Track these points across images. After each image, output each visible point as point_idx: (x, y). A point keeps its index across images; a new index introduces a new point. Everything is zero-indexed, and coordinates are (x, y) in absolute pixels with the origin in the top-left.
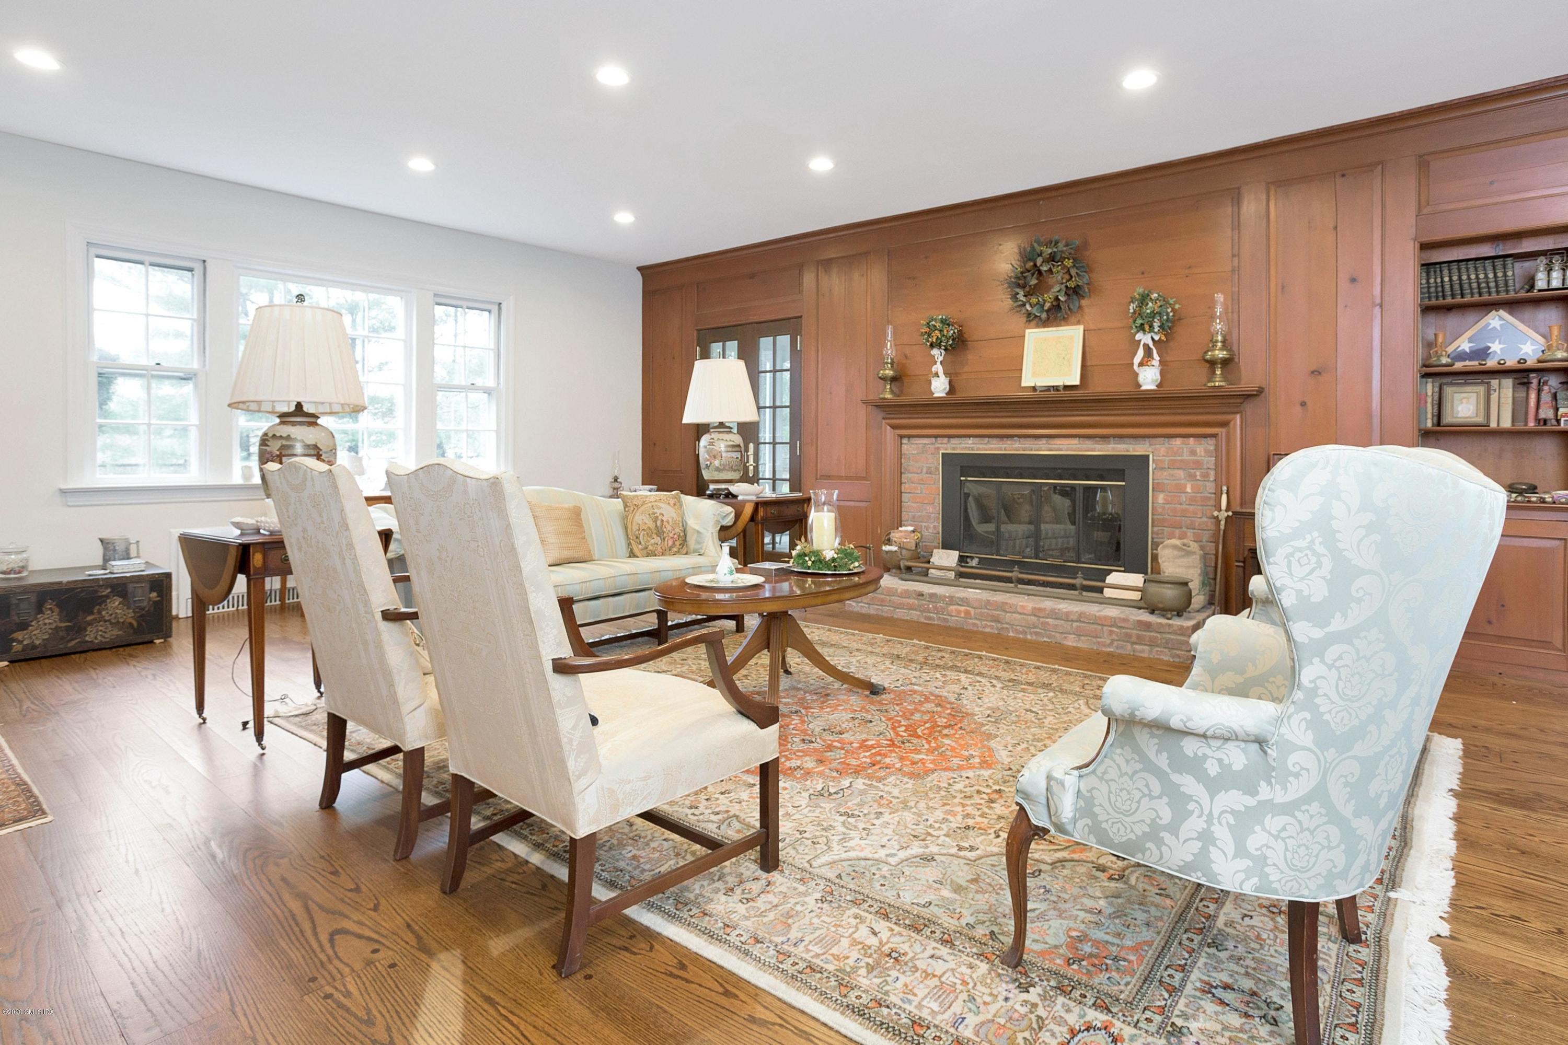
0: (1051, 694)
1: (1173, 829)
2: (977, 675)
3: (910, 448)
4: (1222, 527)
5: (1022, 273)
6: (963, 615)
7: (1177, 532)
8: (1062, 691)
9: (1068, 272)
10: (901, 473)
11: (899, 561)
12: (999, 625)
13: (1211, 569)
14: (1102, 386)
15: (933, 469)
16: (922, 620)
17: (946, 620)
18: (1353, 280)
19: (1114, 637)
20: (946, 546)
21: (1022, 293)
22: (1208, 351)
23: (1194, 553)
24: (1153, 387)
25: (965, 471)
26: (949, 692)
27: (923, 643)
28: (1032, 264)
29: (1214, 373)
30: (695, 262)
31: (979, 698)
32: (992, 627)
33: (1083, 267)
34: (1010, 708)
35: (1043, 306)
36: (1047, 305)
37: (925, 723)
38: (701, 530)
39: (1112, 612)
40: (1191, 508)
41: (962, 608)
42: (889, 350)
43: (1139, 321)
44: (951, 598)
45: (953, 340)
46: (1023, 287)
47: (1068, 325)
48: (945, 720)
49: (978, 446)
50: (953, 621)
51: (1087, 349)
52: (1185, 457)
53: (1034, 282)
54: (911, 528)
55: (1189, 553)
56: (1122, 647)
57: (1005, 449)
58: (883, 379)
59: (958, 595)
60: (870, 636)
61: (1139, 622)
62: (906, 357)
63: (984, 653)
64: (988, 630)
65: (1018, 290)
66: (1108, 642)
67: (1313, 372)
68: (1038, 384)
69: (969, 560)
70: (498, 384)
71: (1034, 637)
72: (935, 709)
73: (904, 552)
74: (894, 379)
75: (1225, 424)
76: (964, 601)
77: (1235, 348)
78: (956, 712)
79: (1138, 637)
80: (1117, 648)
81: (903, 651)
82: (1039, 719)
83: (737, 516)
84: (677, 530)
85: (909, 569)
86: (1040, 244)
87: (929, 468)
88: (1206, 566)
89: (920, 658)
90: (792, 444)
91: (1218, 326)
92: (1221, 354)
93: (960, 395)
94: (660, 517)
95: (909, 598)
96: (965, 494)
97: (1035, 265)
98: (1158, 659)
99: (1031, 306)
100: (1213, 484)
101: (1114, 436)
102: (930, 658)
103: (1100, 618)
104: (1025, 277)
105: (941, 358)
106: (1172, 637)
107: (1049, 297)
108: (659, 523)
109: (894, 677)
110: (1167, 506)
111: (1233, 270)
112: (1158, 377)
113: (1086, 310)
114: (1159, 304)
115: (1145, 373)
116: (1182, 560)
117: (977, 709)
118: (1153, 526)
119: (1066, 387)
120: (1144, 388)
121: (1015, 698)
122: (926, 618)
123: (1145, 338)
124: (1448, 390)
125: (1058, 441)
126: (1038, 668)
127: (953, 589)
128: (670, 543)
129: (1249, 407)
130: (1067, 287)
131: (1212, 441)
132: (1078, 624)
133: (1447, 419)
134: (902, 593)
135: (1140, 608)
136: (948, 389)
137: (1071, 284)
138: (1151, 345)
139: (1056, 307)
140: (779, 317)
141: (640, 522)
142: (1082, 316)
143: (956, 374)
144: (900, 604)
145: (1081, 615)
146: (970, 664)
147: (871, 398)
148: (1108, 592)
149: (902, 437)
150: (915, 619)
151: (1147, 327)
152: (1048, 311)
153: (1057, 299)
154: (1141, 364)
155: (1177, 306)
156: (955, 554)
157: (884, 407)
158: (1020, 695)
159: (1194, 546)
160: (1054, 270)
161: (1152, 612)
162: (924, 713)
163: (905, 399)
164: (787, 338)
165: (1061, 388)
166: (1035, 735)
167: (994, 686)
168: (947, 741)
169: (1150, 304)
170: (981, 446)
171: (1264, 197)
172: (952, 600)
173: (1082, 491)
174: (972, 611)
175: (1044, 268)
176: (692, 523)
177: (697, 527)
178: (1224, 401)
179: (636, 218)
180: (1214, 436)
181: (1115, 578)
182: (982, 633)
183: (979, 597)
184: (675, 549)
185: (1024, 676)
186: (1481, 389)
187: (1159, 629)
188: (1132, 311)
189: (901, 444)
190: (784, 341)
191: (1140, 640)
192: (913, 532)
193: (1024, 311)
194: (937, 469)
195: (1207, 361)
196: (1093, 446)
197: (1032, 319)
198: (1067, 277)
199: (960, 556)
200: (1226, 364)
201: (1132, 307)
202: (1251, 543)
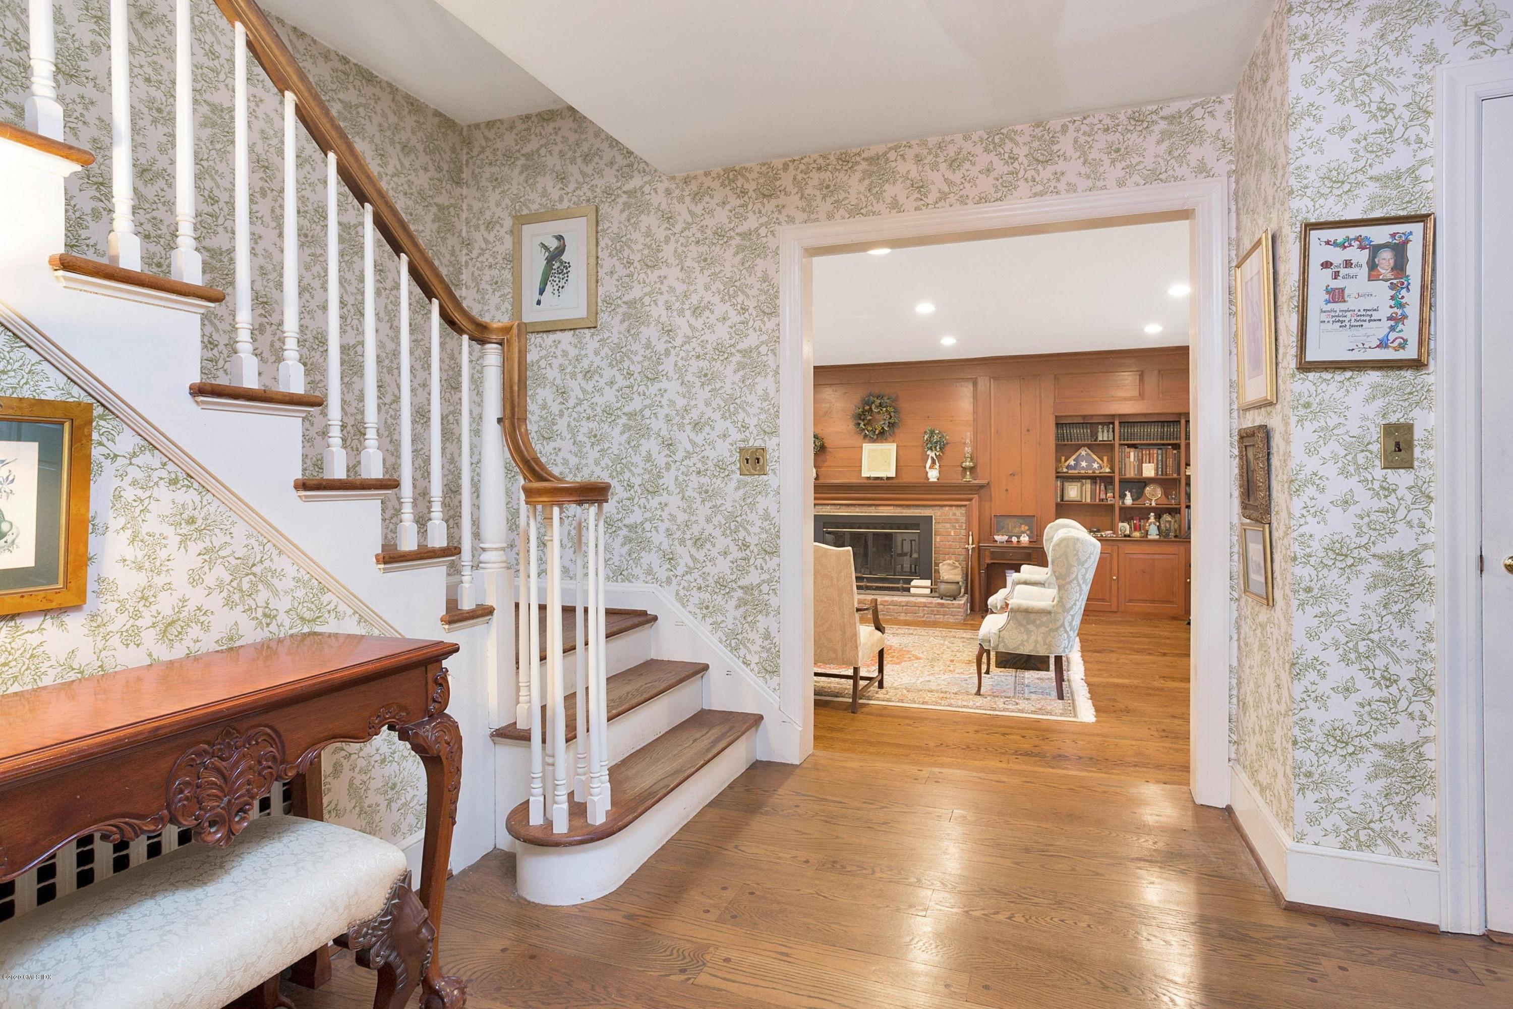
0: (917, 637)
1: (1027, 641)
4: (970, 553)
5: (862, 412)
7: (947, 557)
8: (920, 635)
9: (889, 414)
13: (966, 575)
14: (907, 478)
18: (1028, 430)
21: (862, 423)
22: (963, 462)
24: (935, 480)
25: (827, 525)
28: (868, 407)
29: (966, 474)
31: (888, 640)
33: (898, 412)
34: (906, 642)
35: (874, 432)
36: (877, 431)
39: (921, 600)
40: (954, 543)
43: (929, 445)
45: (820, 447)
46: (863, 420)
47: (889, 442)
51: (899, 457)
52: (951, 517)
53: (869, 418)
55: (957, 567)
56: (929, 617)
61: (938, 604)
65: (859, 421)
66: (922, 615)
67: (1011, 475)
68: (871, 476)
75: (970, 501)
77: (976, 462)
80: (927, 618)
82: (922, 645)
86: (871, 397)
88: (963, 572)
91: (968, 450)
92: (968, 464)
93: (823, 481)
97: (870, 408)
98: (950, 622)
99: (867, 431)
100: (965, 531)
101: (913, 505)
103: (916, 603)
104: (864, 415)
106: (953, 611)
107: (877, 428)
110: (942, 543)
111: (974, 420)
112: (938, 475)
113: (899, 436)
114: (939, 436)
115: (932, 473)
116: (952, 571)
117: (892, 644)
118: (935, 554)
119: (888, 478)
120: (930, 480)
123: (931, 454)
124: (1066, 484)
125: (882, 508)
129: (982, 493)
130: (888, 422)
131: (963, 509)
132: (903, 607)
133: (1066, 498)
135: (933, 596)
137: (891, 421)
138: (934, 457)
139: (882, 432)
142: (897, 438)
145: (908, 602)
148: (913, 590)
151: (933, 448)
152: (877, 434)
153: (882, 428)
154: (930, 468)
155: (948, 438)
159: (957, 564)
160: (881, 412)
161: (943, 598)
165: (884, 479)
166: (926, 649)
167: (889, 636)
169: (935, 436)
170: (835, 510)
171: (988, 384)
175: (875, 410)
178: (970, 489)
180: (965, 506)
181: (914, 583)
186: (1079, 484)
187: (948, 607)
188: (924, 439)
191: (938, 613)
193: (863, 434)
195: (962, 468)
196: (901, 511)
197: (867, 438)
198: (889, 417)
200: (972, 469)
201: (926, 437)
202: (988, 561)
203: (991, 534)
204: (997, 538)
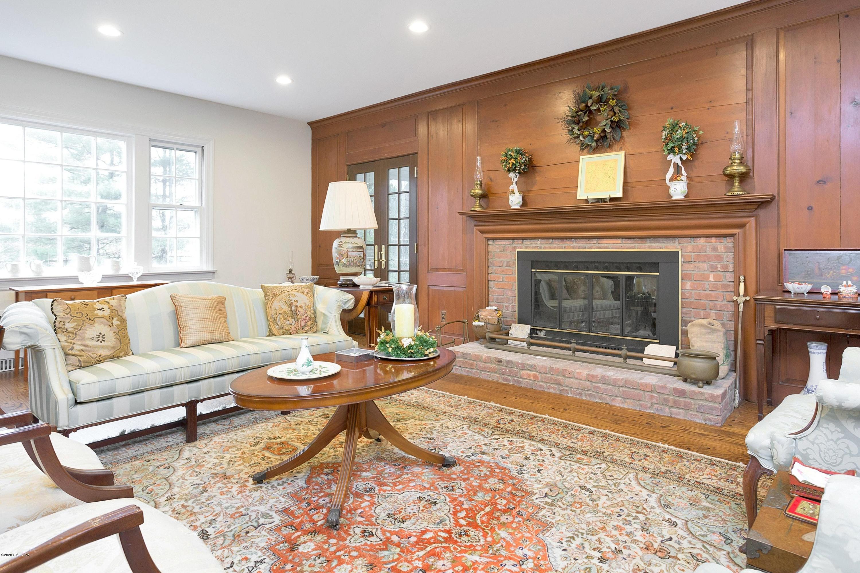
0: (603, 466)
2: (539, 441)
3: (494, 247)
4: (741, 309)
5: (577, 112)
6: (532, 378)
7: (702, 312)
8: (614, 462)
9: (613, 110)
10: (488, 266)
11: (485, 333)
12: (560, 387)
13: (732, 343)
14: (640, 197)
15: (511, 263)
16: (501, 381)
17: (519, 382)
19: (654, 401)
20: (521, 321)
21: (577, 128)
22: (728, 167)
23: (718, 331)
24: (682, 197)
25: (535, 264)
26: (512, 463)
27: (498, 405)
28: (584, 105)
29: (733, 184)
30: (345, 117)
31: (539, 471)
32: (555, 389)
33: (624, 105)
34: (566, 484)
35: (593, 137)
36: (596, 137)
37: (486, 506)
38: (327, 313)
39: (652, 379)
40: (714, 293)
41: (532, 373)
42: (479, 175)
43: (670, 145)
44: (523, 364)
45: (525, 165)
46: (578, 123)
47: (612, 151)
48: (505, 502)
49: (544, 245)
50: (524, 383)
51: (628, 170)
52: (708, 253)
53: (586, 119)
54: (495, 308)
55: (714, 331)
56: (661, 410)
57: (565, 248)
58: (474, 196)
59: (528, 362)
60: (457, 397)
61: (676, 390)
62: (491, 180)
63: (547, 416)
64: (551, 391)
65: (574, 126)
66: (649, 405)
67: (818, 182)
68: (590, 197)
69: (538, 332)
70: (202, 204)
71: (588, 398)
72: (497, 486)
73: (489, 326)
74: (482, 197)
75: (742, 226)
76: (533, 367)
77: (750, 164)
78: (516, 490)
79: (675, 402)
80: (657, 410)
81: (480, 413)
82: (593, 500)
83: (357, 302)
84: (309, 313)
85: (493, 340)
86: (591, 89)
87: (508, 262)
88: (728, 340)
89: (493, 423)
90: (411, 245)
91: (736, 147)
92: (737, 169)
93: (532, 207)
94: (295, 304)
95: (491, 363)
96: (535, 280)
97: (587, 106)
98: (692, 422)
99: (584, 137)
100: (732, 274)
101: (650, 237)
102: (502, 422)
103: (641, 385)
104: (579, 116)
105: (516, 180)
106: (704, 403)
107: (597, 131)
108: (293, 308)
109: (467, 445)
110: (693, 292)
111: (748, 102)
112: (686, 189)
113: (627, 139)
114: (687, 131)
115: (675, 186)
116: (707, 336)
117: (536, 486)
118: (682, 308)
119: (612, 199)
120: (674, 198)
121: (571, 472)
122: (504, 379)
123: (675, 159)
125: (605, 241)
126: (591, 433)
127: (525, 356)
128: (303, 323)
129: (762, 213)
130: (611, 121)
131: (730, 240)
132: (623, 389)
134: (485, 360)
135: (674, 376)
136: (521, 203)
137: (616, 119)
138: (680, 164)
139: (603, 137)
140: (401, 154)
141: (278, 308)
142: (624, 144)
143: (528, 192)
144: (485, 368)
145: (626, 382)
146: (535, 429)
147: (466, 210)
148: (646, 361)
149: (488, 239)
150: (496, 380)
151: (677, 150)
152: (597, 141)
153: (604, 131)
154: (671, 180)
155: (701, 132)
156: (527, 328)
157: (474, 217)
158: (576, 466)
159: (717, 325)
160: (601, 109)
161: (685, 381)
162: (487, 491)
163: (490, 211)
164: (408, 168)
165: (608, 200)
166: (589, 524)
167: (553, 455)
168: (503, 534)
169: (679, 131)
170: (547, 246)
171: (774, 41)
172: (523, 366)
173: (624, 280)
174: (539, 376)
175: (594, 108)
176: (320, 308)
177: (323, 311)
178: (740, 208)
179: (293, 81)
180: (732, 235)
181: (652, 349)
182: (548, 393)
183: (544, 364)
184: (307, 328)
185: (580, 443)
187: (693, 396)
188: (664, 137)
189: (488, 244)
190: (405, 171)
191: (676, 405)
192: (496, 310)
193: (578, 141)
194: (514, 263)
195: (727, 175)
196: (633, 245)
197: (584, 147)
198: (612, 113)
199: (531, 329)
200: (743, 177)
201: (664, 134)
202: (771, 325)
203: (780, 279)
204: (789, 286)
